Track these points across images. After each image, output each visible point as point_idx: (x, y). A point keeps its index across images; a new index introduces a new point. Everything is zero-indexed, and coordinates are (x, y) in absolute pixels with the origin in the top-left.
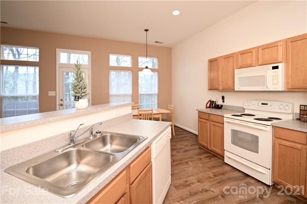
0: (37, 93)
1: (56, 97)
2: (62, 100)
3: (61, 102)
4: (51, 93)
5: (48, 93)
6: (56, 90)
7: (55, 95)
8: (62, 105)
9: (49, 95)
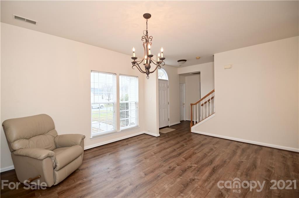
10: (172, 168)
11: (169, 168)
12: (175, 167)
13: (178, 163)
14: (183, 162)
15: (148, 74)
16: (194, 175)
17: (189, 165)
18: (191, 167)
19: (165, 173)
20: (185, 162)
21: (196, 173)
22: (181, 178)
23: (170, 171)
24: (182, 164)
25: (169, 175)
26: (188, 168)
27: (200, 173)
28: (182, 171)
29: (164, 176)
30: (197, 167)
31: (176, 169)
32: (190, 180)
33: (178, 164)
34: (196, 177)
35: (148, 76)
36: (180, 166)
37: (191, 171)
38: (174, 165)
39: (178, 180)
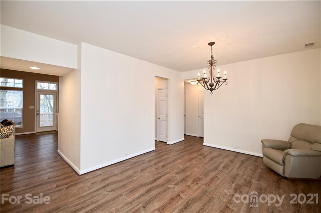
0: (22, 107)
1: (34, 109)
2: (38, 111)
3: (38, 113)
4: (31, 107)
5: (29, 107)
6: (34, 106)
7: (34, 108)
8: (38, 114)
9: (30, 108)
10: (195, 183)
11: (198, 183)
12: (192, 184)
13: (189, 189)
14: (183, 191)
15: (212, 91)
16: (175, 177)
17: (177, 187)
18: (176, 184)
19: (200, 178)
20: (180, 191)
21: (173, 178)
22: (186, 174)
23: (197, 180)
24: (185, 188)
25: (196, 176)
26: (179, 183)
27: (170, 178)
28: (185, 180)
29: (200, 175)
30: (169, 184)
31: (191, 182)
32: (179, 173)
33: (189, 187)
34: (174, 175)
35: (212, 92)
36: (187, 186)
37: (177, 180)
38: (194, 187)
39: (188, 173)
